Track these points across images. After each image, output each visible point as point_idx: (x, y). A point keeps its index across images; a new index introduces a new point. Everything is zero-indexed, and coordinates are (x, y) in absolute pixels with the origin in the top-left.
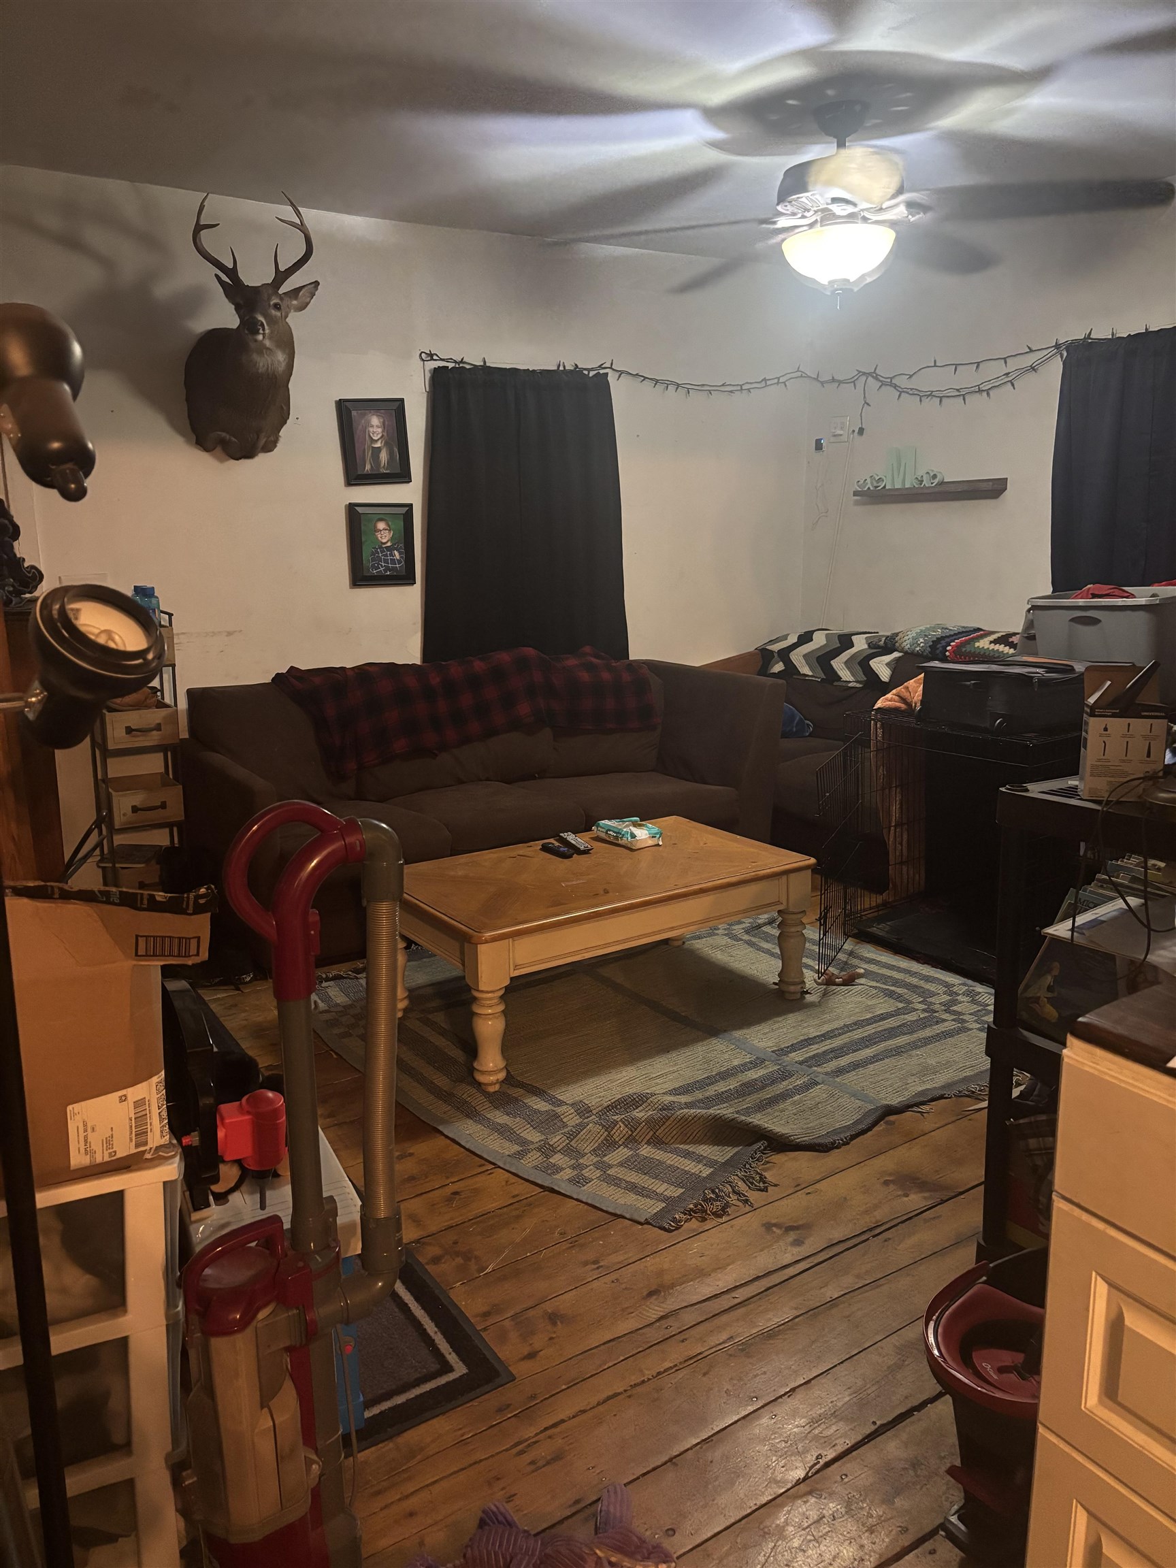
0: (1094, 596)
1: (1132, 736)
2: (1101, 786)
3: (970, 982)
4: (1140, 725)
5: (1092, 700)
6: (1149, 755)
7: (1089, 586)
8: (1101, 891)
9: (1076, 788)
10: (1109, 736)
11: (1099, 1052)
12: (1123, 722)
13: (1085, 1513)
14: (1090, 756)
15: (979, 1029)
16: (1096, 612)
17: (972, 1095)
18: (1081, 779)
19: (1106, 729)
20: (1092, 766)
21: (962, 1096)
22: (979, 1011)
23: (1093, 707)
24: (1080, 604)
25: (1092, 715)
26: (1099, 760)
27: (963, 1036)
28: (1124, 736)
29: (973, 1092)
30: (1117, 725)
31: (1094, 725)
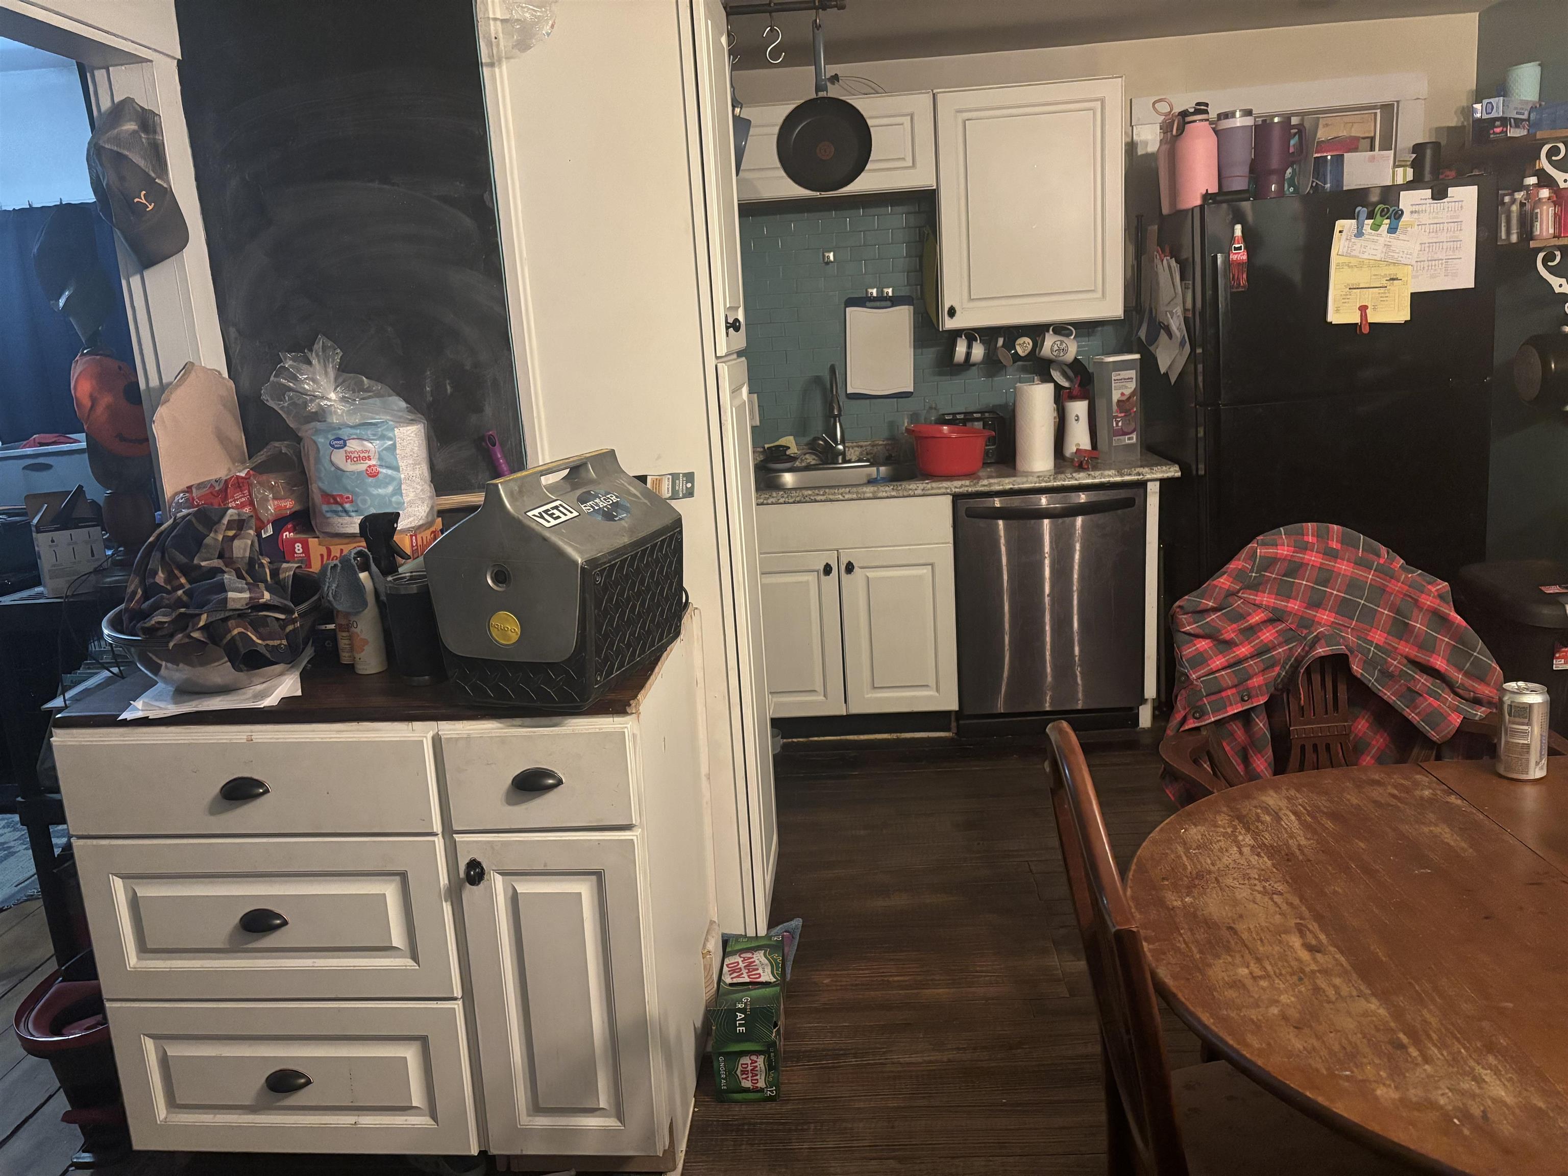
0: (41, 444)
1: (76, 543)
2: (61, 584)
3: (9, 816)
4: (79, 534)
5: (35, 521)
6: (93, 555)
7: (35, 436)
8: (88, 671)
9: (42, 593)
10: (57, 546)
11: (75, 731)
12: (67, 533)
13: (151, 1040)
14: (46, 563)
15: (26, 849)
16: (45, 458)
17: (31, 898)
18: (44, 587)
19: (53, 541)
20: (49, 571)
21: (21, 903)
22: (22, 835)
23: (36, 526)
24: (29, 453)
25: (38, 532)
26: (54, 566)
27: (12, 860)
28: (69, 544)
29: (32, 895)
30: (62, 536)
31: (42, 541)
